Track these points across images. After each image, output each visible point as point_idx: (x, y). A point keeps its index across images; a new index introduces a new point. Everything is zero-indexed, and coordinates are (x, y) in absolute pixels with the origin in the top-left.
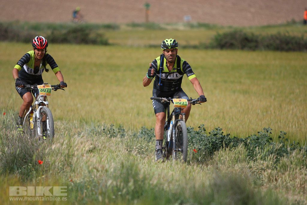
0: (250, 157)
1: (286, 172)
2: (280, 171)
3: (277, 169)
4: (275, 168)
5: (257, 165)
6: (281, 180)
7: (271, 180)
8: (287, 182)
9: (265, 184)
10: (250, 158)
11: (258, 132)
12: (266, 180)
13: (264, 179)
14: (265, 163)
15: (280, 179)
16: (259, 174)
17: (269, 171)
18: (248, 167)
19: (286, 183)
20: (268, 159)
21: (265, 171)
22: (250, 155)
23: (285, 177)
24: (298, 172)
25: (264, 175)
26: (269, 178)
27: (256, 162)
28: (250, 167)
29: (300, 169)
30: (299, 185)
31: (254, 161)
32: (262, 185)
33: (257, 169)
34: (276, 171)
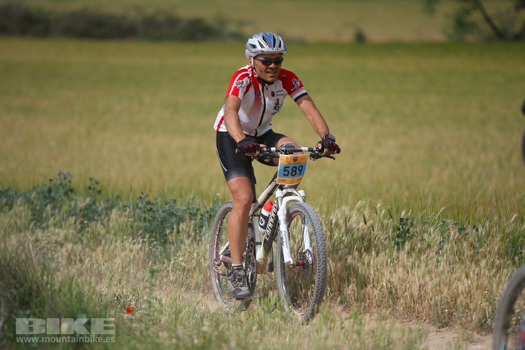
0: (37, 223)
1: (97, 246)
2: (88, 246)
3: (82, 242)
4: (80, 242)
5: (49, 236)
6: (91, 260)
7: (73, 261)
8: (99, 264)
9: (62, 269)
10: (35, 225)
11: (51, 180)
12: (64, 262)
13: (60, 260)
14: (62, 233)
15: (88, 259)
16: (52, 251)
17: (70, 246)
18: (32, 240)
19: (97, 265)
20: (65, 225)
21: (62, 246)
22: (36, 219)
23: (97, 255)
24: (119, 247)
25: (61, 253)
26: (69, 257)
27: (46, 231)
28: (37, 240)
29: (122, 241)
30: (120, 269)
31: (43, 229)
32: (57, 270)
33: (48, 243)
34: (81, 246)
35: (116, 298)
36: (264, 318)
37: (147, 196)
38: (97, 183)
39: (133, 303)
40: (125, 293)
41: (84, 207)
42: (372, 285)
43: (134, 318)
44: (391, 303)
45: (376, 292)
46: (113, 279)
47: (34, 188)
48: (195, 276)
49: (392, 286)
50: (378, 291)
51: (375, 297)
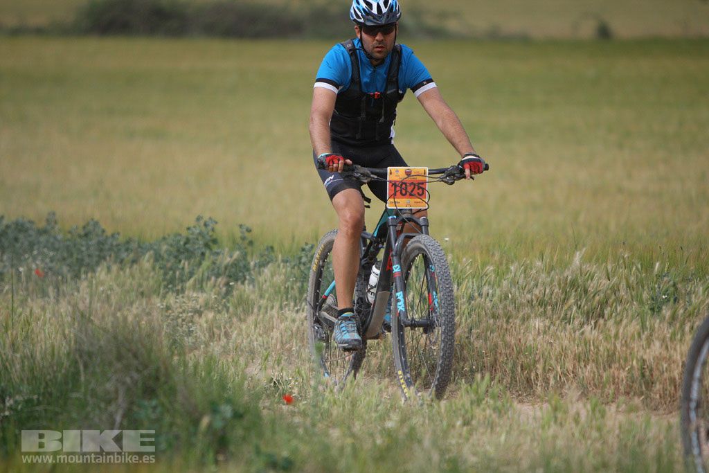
0: (168, 284)
1: (248, 315)
2: (236, 315)
3: (228, 311)
4: (225, 309)
5: (184, 302)
6: (238, 334)
7: (216, 336)
8: (251, 339)
9: (202, 346)
10: (166, 287)
11: (188, 229)
12: (203, 337)
13: (199, 333)
14: (202, 297)
15: (236, 332)
16: (189, 322)
17: (211, 315)
18: (162, 307)
19: (249, 340)
20: (206, 287)
21: (200, 315)
22: (167, 280)
23: (248, 327)
24: (276, 316)
25: (200, 325)
26: (210, 330)
27: (181, 295)
28: (168, 308)
29: (281, 308)
30: (278, 347)
31: (178, 292)
32: (195, 347)
33: (184, 311)
34: (226, 315)
35: (272, 384)
36: (472, 410)
37: (312, 247)
38: (249, 231)
39: (296, 391)
40: (286, 378)
41: (230, 263)
42: (617, 365)
43: (296, 410)
44: (644, 389)
45: (623, 374)
46: (269, 358)
47: (164, 238)
48: (379, 354)
49: (646, 367)
50: (625, 373)
51: (622, 381)
